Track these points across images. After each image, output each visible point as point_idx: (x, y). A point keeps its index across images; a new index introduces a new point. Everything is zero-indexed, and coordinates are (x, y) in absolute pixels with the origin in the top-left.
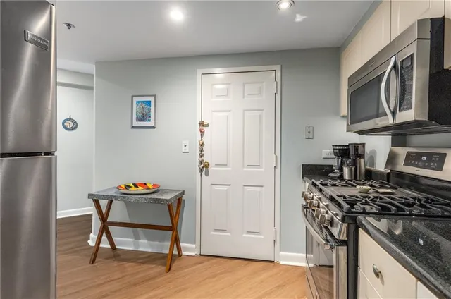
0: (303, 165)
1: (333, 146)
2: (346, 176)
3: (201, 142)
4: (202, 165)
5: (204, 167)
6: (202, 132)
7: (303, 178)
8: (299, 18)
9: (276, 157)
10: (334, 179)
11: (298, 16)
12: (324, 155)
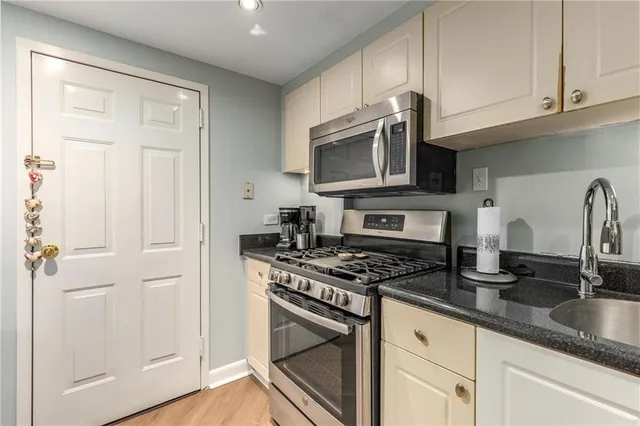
0: (241, 236)
1: (281, 209)
2: (300, 245)
3: (33, 203)
4: (38, 254)
5: (42, 258)
6: (35, 182)
7: (241, 254)
8: (256, 31)
9: (204, 226)
10: (282, 250)
11: (257, 26)
12: (266, 221)
